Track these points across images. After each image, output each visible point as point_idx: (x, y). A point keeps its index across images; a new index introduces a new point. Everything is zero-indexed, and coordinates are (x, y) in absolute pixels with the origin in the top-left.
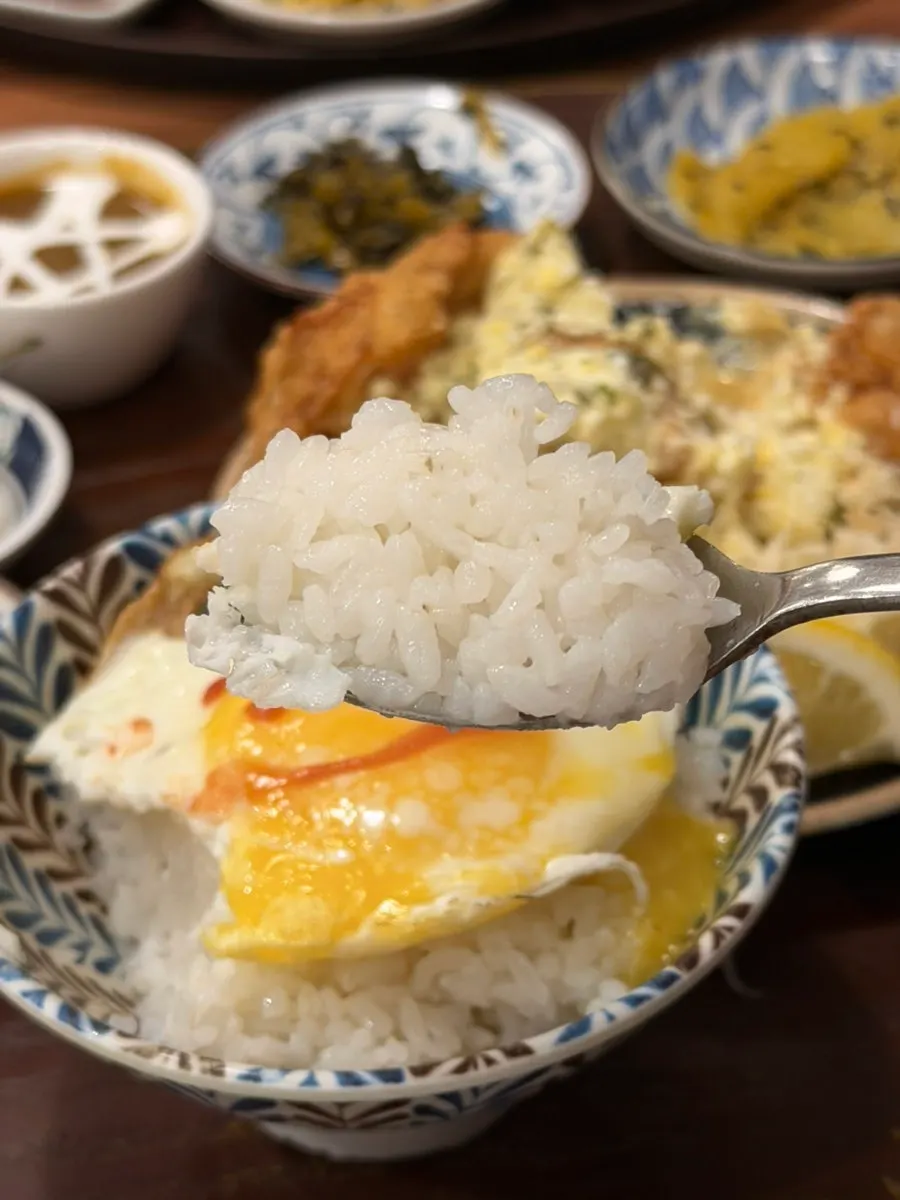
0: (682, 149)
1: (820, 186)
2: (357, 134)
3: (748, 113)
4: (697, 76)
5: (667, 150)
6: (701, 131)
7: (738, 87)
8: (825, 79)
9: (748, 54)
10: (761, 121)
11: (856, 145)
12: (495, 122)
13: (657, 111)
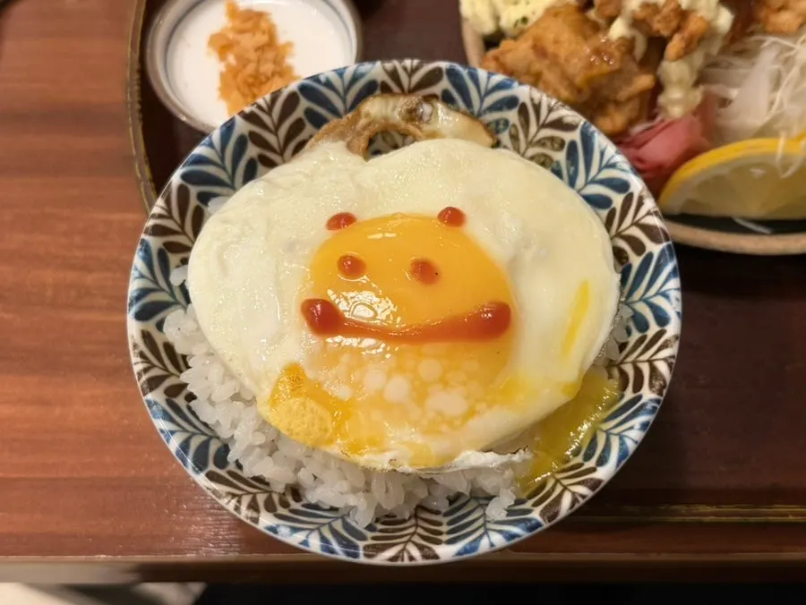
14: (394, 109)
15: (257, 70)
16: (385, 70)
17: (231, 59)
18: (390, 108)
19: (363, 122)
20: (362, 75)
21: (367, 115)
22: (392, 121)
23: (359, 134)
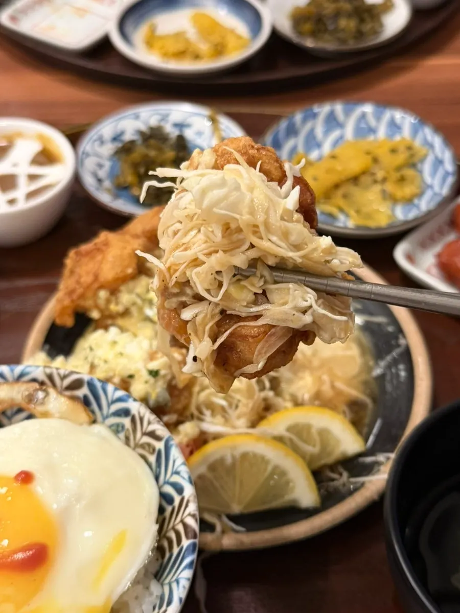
0: (301, 149)
1: (355, 180)
2: (162, 124)
3: (336, 134)
4: (315, 116)
5: (293, 150)
6: (312, 142)
7: (332, 121)
8: (372, 122)
9: (338, 108)
10: (341, 138)
11: (375, 160)
12: (222, 127)
13: (292, 131)
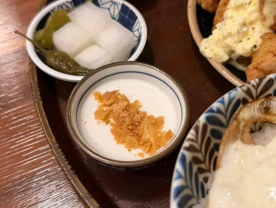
14: (254, 110)
15: (132, 120)
16: (244, 91)
17: (112, 120)
18: (252, 110)
19: (242, 124)
20: (233, 98)
21: (243, 119)
22: (256, 117)
23: (243, 132)
